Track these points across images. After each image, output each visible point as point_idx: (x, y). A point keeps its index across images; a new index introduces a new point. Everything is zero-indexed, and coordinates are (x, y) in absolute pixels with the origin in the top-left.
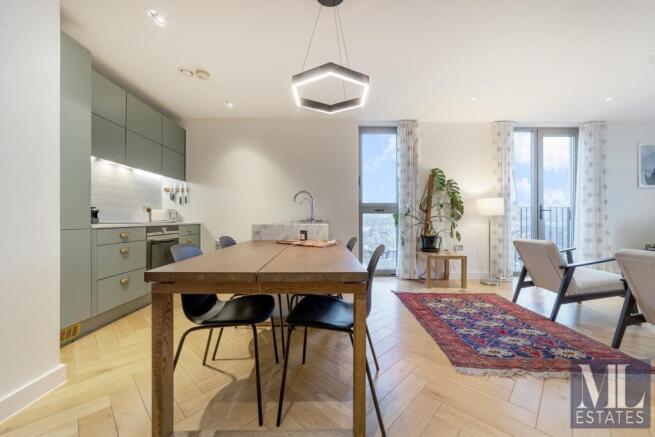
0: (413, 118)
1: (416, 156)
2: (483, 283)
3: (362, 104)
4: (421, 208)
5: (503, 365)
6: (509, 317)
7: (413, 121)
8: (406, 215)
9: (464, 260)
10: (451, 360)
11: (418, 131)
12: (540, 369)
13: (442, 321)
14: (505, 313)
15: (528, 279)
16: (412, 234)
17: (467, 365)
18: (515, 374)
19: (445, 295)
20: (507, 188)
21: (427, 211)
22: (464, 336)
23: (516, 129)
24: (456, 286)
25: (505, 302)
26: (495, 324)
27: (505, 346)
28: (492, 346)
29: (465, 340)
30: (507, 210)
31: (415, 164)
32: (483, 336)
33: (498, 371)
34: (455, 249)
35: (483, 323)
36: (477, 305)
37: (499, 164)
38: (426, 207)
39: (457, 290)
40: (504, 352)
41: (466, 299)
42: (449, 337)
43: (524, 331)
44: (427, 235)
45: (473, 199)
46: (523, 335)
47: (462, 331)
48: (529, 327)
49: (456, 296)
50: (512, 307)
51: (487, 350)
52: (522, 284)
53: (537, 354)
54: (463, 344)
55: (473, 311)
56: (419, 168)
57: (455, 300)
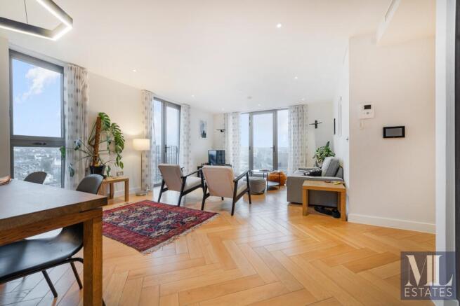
0: (82, 66)
1: (84, 99)
2: (138, 195)
3: (56, 38)
4: (89, 143)
5: (166, 238)
6: (160, 211)
7: (83, 68)
8: (76, 149)
9: (126, 181)
10: (138, 250)
11: (86, 78)
12: (182, 232)
13: (121, 228)
14: (157, 209)
15: (165, 187)
16: (81, 165)
17: (149, 247)
18: (174, 239)
19: (115, 210)
20: (150, 133)
21: (95, 146)
22: (140, 231)
23: (155, 98)
24: (120, 201)
25: (155, 203)
26: (154, 217)
27: (164, 227)
28: (157, 230)
29: (141, 234)
30: (151, 147)
31: (83, 106)
32: (150, 227)
33: (166, 242)
34: (117, 175)
35: (147, 219)
36: (140, 209)
37: (146, 118)
38: (94, 143)
39: (123, 204)
40: (164, 231)
41: (131, 208)
42: (131, 236)
43: (169, 216)
44: (96, 165)
45: (131, 139)
46: (169, 218)
47: (137, 229)
48: (170, 213)
49: (123, 208)
50: (158, 205)
51: (156, 234)
52: (163, 190)
53: (178, 225)
54: (141, 237)
55: (139, 214)
56: (88, 109)
57: (124, 211)
